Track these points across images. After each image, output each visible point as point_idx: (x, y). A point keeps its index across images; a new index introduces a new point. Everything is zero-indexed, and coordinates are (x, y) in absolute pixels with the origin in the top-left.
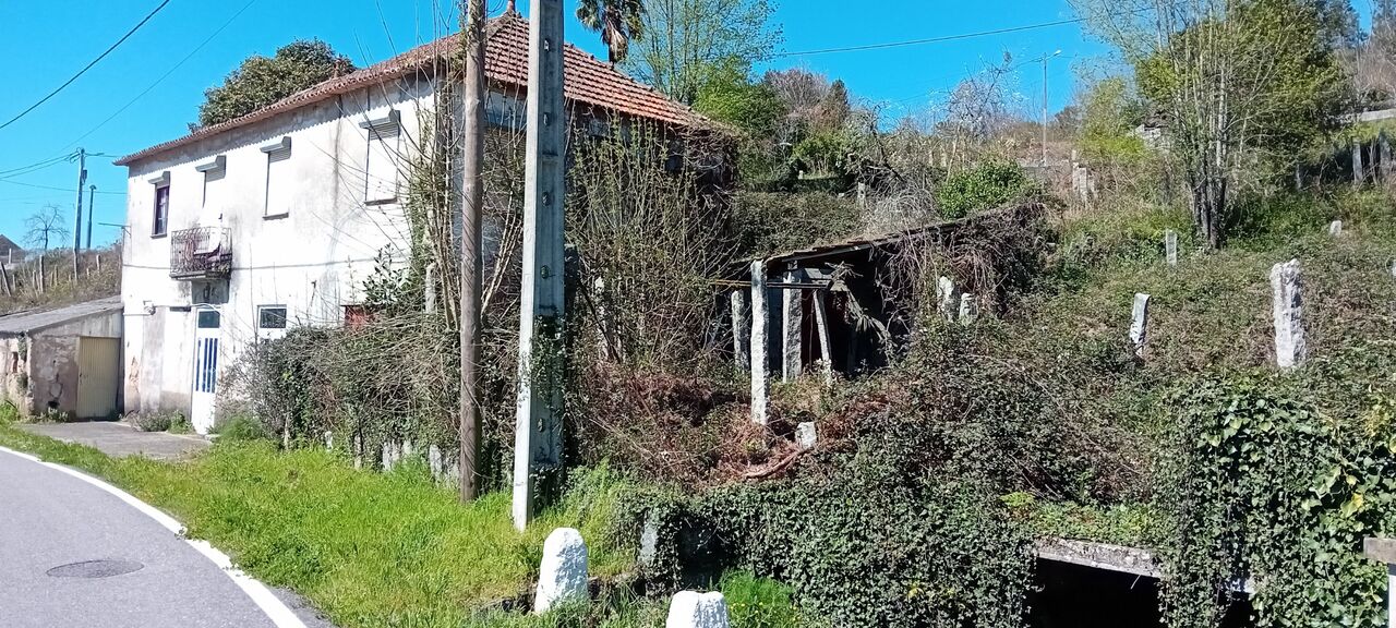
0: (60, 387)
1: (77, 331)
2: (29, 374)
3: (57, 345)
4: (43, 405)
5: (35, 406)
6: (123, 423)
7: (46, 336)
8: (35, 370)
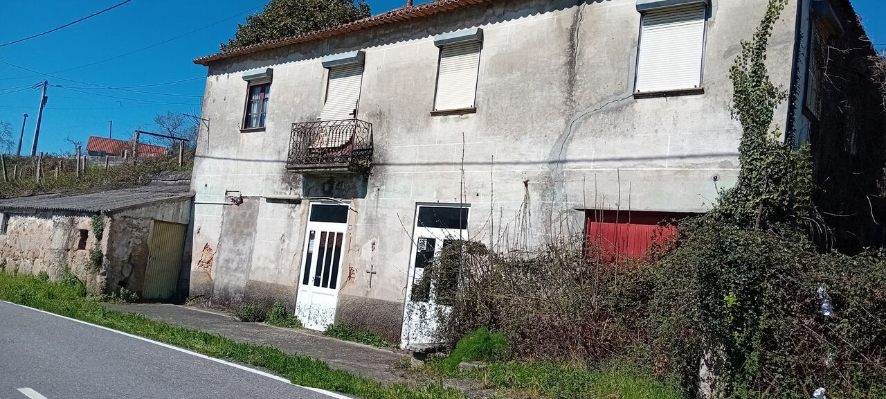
0: (130, 267)
1: (152, 215)
2: (104, 252)
3: (134, 226)
4: (115, 284)
5: (107, 284)
6: (189, 307)
7: (125, 217)
8: (111, 249)
